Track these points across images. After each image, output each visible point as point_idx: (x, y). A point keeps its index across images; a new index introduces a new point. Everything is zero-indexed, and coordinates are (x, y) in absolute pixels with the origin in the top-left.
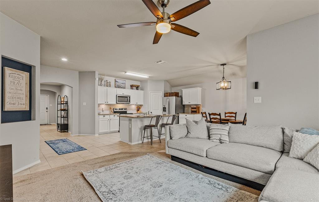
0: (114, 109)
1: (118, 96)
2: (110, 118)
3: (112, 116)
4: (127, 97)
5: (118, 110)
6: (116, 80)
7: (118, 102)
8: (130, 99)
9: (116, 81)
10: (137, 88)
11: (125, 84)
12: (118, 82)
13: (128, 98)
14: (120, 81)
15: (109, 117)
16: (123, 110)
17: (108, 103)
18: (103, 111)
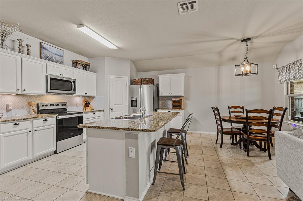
0: (38, 105)
1: (51, 79)
2: (35, 126)
3: (39, 122)
4: (70, 82)
5: (49, 107)
6: (42, 44)
7: (49, 91)
8: (75, 85)
9: (41, 47)
10: (86, 67)
11: (63, 56)
12: (46, 50)
13: (73, 83)
14: (52, 50)
15: (31, 124)
16: (61, 107)
17: (24, 92)
18: (8, 110)
